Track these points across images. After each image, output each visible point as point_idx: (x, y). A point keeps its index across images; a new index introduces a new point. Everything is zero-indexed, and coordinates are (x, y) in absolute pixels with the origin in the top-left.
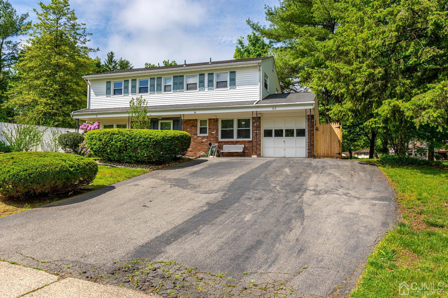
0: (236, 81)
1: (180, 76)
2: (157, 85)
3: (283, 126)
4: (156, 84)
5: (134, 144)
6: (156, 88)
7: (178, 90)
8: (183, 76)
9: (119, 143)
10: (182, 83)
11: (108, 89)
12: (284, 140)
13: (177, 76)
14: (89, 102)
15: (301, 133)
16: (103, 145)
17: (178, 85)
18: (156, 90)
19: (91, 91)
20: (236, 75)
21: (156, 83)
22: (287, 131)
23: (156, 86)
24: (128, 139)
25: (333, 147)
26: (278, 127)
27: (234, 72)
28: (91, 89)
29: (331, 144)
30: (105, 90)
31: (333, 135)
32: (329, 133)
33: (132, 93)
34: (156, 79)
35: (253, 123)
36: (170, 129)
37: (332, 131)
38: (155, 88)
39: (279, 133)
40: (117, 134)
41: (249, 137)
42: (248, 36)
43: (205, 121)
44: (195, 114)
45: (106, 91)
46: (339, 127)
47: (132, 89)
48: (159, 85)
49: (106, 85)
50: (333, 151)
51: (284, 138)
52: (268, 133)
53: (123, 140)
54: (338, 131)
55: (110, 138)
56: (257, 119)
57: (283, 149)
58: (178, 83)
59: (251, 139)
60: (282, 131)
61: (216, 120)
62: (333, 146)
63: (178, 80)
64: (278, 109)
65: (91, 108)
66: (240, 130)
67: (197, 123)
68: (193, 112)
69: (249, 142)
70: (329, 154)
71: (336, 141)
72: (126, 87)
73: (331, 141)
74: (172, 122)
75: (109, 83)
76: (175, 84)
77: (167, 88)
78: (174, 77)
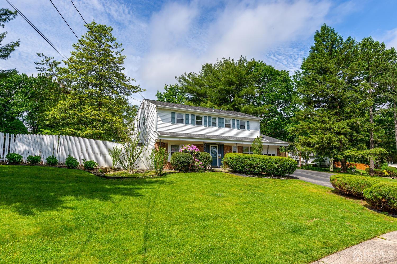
1: (222, 118)
6: (208, 123)
7: (221, 127)
10: (223, 123)
11: (173, 118)
13: (220, 118)
14: (157, 126)
18: (208, 124)
19: (158, 117)
20: (250, 123)
21: (208, 120)
23: (208, 122)
27: (249, 121)
28: (158, 115)
33: (191, 124)
34: (208, 117)
42: (171, 85)
45: (171, 119)
47: (191, 121)
48: (210, 122)
49: (171, 114)
58: (221, 123)
63: (221, 121)
64: (276, 145)
65: (159, 131)
67: (232, 148)
68: (241, 143)
72: (187, 119)
74: (217, 146)
75: (173, 113)
76: (219, 122)
77: (214, 124)
78: (219, 118)
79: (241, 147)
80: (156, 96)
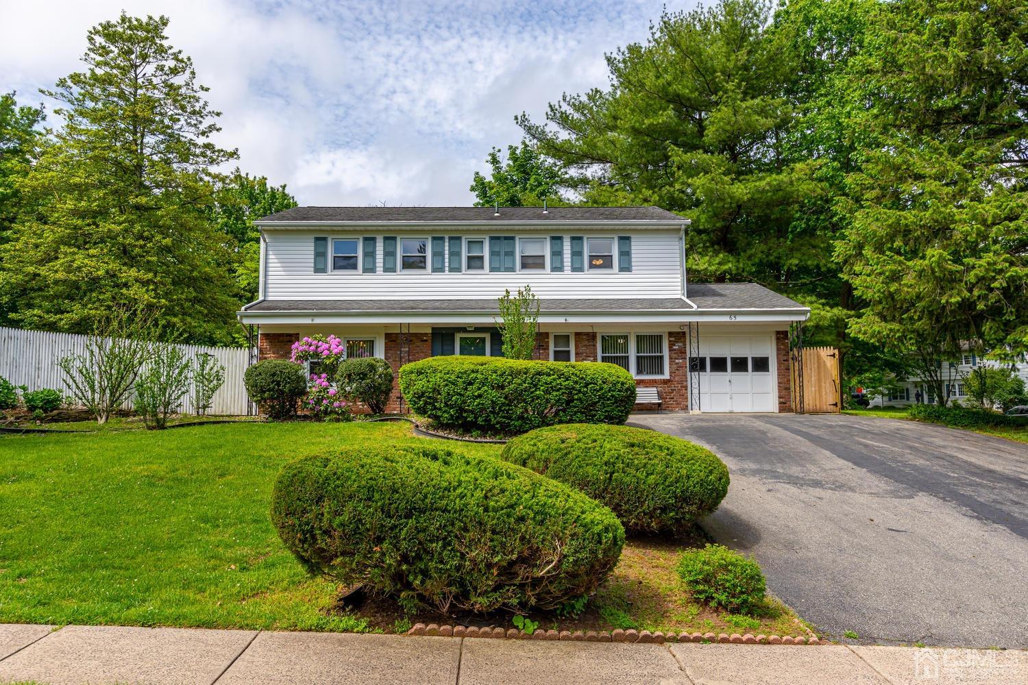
0: (633, 256)
1: (506, 238)
2: (451, 254)
3: (728, 351)
4: (447, 252)
5: (590, 396)
6: (447, 260)
7: (502, 269)
8: (513, 238)
9: (555, 393)
10: (511, 254)
11: (320, 255)
12: (728, 378)
13: (498, 238)
14: (266, 283)
15: (761, 365)
16: (506, 398)
17: (502, 257)
18: (447, 264)
19: (271, 257)
20: (632, 244)
21: (447, 248)
22: (734, 360)
23: (447, 256)
24: (578, 386)
25: (824, 393)
26: (718, 352)
27: (628, 238)
28: (271, 253)
29: (820, 387)
30: (313, 257)
31: (822, 370)
32: (816, 365)
33: (385, 268)
34: (447, 240)
35: (671, 345)
36: (595, 360)
37: (822, 361)
38: (444, 259)
39: (719, 365)
40: (549, 375)
41: (662, 372)
43: (567, 337)
44: (566, 325)
45: (315, 259)
46: (834, 356)
47: (384, 259)
48: (455, 254)
49: (313, 244)
50: (824, 400)
51: (729, 374)
52: (698, 365)
53: (567, 389)
54: (832, 363)
55: (532, 383)
56: (679, 336)
57: (728, 396)
58: (502, 253)
59: (666, 376)
60: (724, 360)
61: (592, 337)
62: (823, 390)
63: (503, 247)
64: (740, 319)
65: (270, 299)
66: (641, 357)
67: (548, 342)
69: (665, 382)
70: (818, 406)
71: (829, 381)
72: (369, 255)
73: (819, 380)
75: (321, 240)
76: (492, 253)
77: (475, 262)
78: (492, 238)
79: (587, 334)
80: (473, 189)
